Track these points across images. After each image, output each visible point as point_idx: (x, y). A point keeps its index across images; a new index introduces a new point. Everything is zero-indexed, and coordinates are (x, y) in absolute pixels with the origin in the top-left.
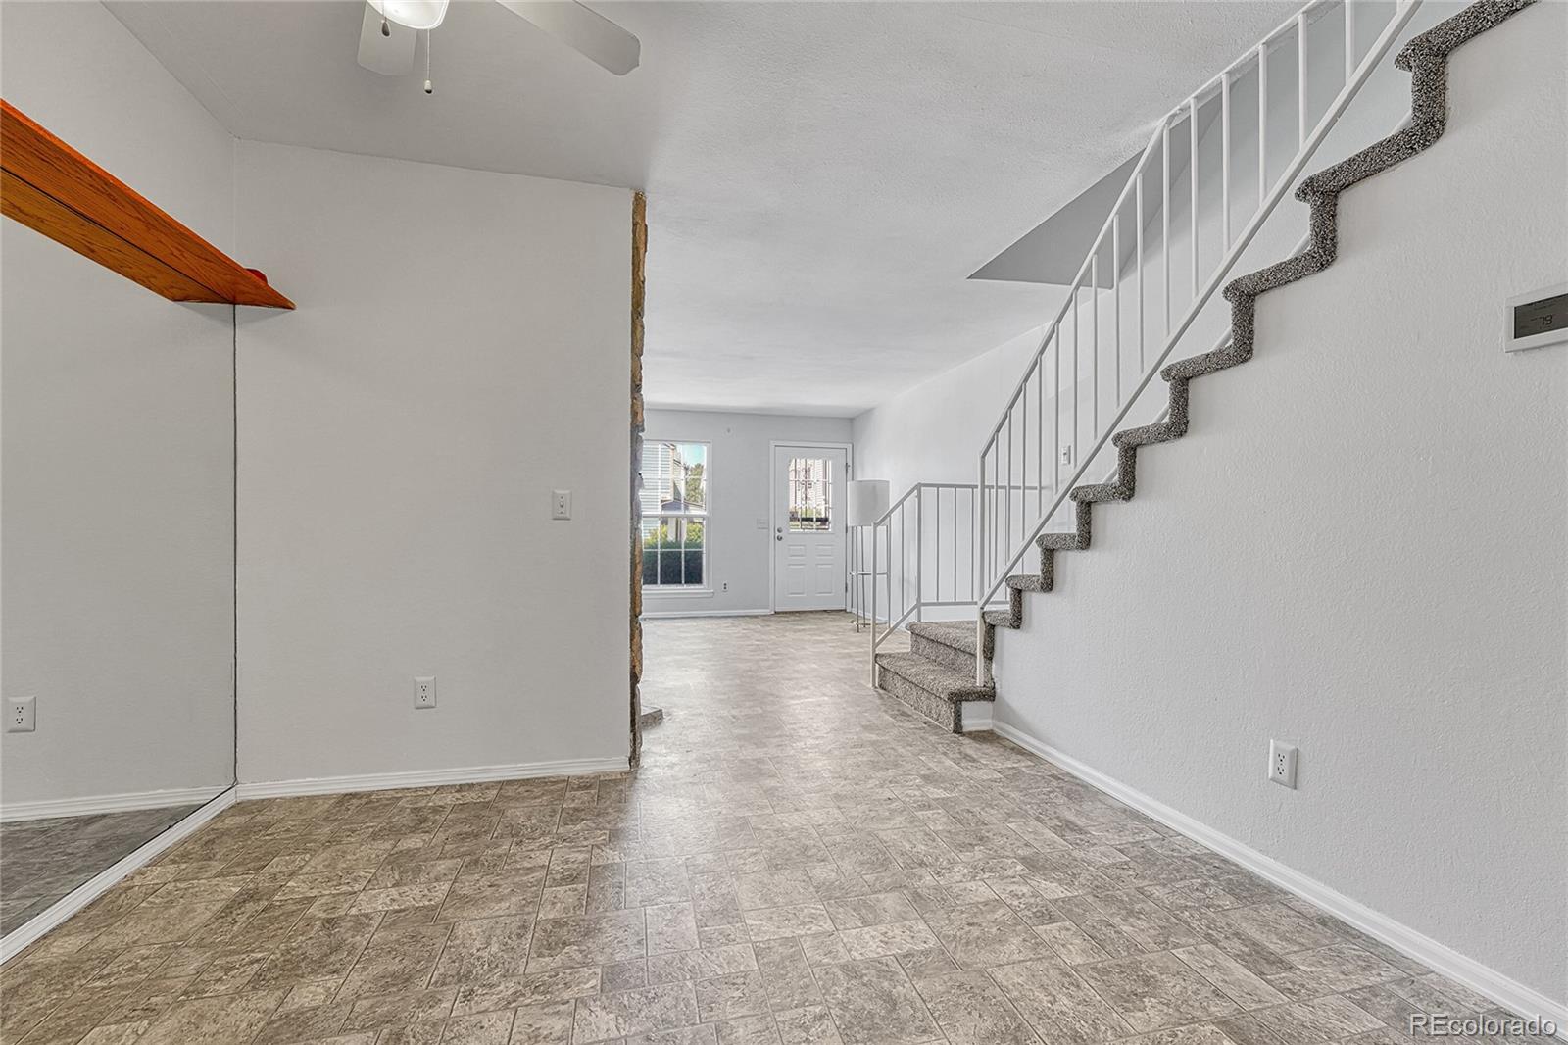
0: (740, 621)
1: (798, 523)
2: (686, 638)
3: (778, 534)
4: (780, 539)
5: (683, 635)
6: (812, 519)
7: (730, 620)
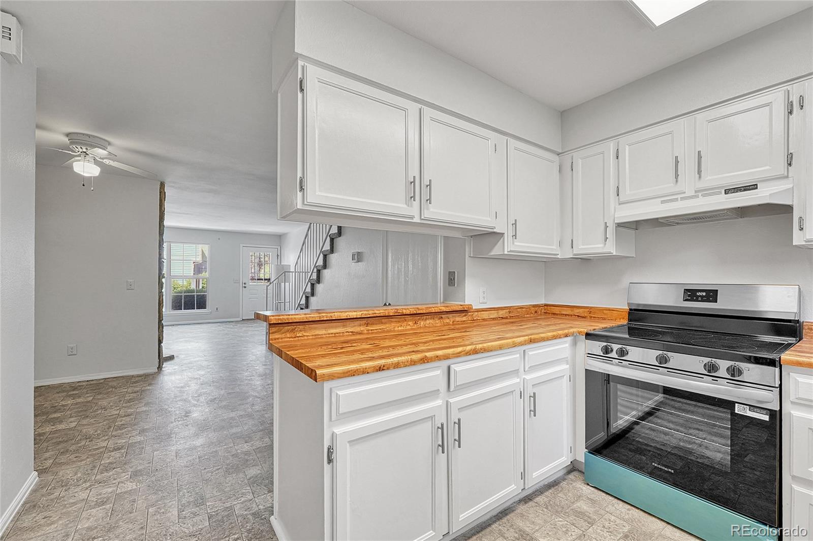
0: (224, 325)
1: (256, 281)
2: (193, 332)
3: (244, 285)
4: (245, 287)
5: (192, 331)
6: (262, 280)
7: (219, 324)
